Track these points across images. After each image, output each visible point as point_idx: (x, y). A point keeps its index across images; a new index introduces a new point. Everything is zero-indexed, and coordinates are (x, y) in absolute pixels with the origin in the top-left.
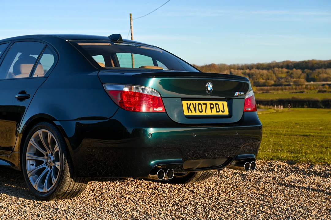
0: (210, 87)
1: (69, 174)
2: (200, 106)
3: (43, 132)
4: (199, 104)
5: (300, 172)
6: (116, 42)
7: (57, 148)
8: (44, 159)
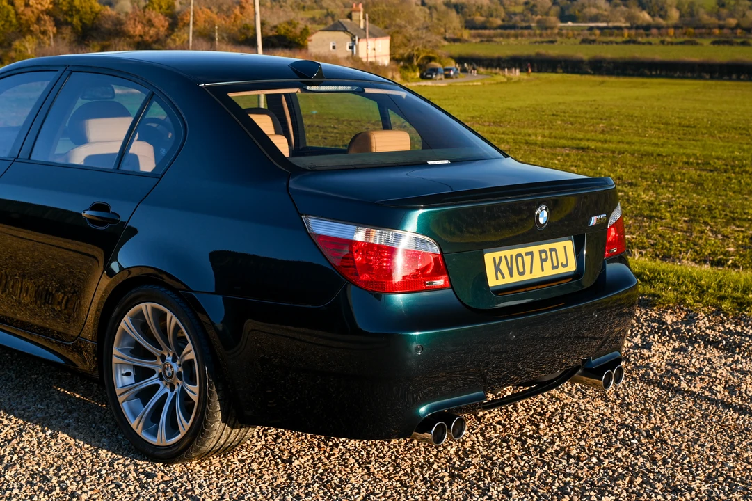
0: (543, 216)
1: (219, 416)
3: (154, 309)
4: (518, 256)
5: (671, 333)
6: (310, 84)
7: (190, 353)
8: (156, 366)
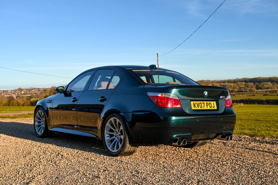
0: (206, 93)
1: (128, 142)
2: (201, 104)
3: (114, 119)
4: (200, 103)
5: (257, 141)
6: (153, 69)
7: (122, 128)
8: (114, 134)
